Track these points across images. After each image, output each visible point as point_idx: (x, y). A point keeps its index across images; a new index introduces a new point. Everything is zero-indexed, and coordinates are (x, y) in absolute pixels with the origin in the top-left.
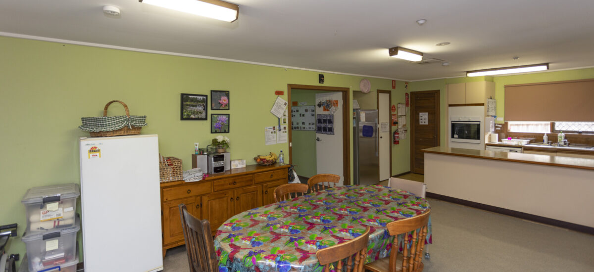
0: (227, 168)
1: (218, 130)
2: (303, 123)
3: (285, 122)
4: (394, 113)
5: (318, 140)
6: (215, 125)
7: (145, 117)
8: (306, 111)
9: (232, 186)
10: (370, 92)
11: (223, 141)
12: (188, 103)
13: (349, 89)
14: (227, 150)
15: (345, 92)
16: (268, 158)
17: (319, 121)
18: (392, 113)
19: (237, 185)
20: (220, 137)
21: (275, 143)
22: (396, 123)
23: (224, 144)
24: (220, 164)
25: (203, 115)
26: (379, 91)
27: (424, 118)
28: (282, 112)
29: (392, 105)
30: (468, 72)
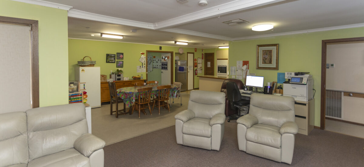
0: (122, 79)
1: (119, 67)
2: (157, 66)
3: (145, 64)
4: (196, 62)
5: (162, 72)
6: (118, 65)
7: (96, 61)
8: (159, 60)
9: (123, 85)
10: (183, 53)
11: (121, 70)
12: (109, 57)
13: (173, 52)
14: (122, 73)
15: (172, 53)
16: (137, 76)
17: (162, 64)
18: (195, 62)
19: (125, 85)
20: (120, 69)
21: (141, 72)
22: (196, 66)
23: (121, 71)
24: (119, 77)
25: (114, 61)
26: (188, 53)
27: (209, 64)
28: (144, 61)
29: (195, 58)
30: (219, 47)
